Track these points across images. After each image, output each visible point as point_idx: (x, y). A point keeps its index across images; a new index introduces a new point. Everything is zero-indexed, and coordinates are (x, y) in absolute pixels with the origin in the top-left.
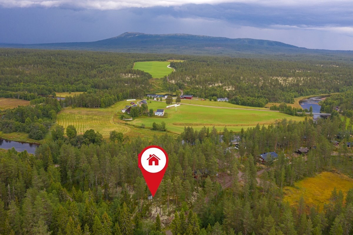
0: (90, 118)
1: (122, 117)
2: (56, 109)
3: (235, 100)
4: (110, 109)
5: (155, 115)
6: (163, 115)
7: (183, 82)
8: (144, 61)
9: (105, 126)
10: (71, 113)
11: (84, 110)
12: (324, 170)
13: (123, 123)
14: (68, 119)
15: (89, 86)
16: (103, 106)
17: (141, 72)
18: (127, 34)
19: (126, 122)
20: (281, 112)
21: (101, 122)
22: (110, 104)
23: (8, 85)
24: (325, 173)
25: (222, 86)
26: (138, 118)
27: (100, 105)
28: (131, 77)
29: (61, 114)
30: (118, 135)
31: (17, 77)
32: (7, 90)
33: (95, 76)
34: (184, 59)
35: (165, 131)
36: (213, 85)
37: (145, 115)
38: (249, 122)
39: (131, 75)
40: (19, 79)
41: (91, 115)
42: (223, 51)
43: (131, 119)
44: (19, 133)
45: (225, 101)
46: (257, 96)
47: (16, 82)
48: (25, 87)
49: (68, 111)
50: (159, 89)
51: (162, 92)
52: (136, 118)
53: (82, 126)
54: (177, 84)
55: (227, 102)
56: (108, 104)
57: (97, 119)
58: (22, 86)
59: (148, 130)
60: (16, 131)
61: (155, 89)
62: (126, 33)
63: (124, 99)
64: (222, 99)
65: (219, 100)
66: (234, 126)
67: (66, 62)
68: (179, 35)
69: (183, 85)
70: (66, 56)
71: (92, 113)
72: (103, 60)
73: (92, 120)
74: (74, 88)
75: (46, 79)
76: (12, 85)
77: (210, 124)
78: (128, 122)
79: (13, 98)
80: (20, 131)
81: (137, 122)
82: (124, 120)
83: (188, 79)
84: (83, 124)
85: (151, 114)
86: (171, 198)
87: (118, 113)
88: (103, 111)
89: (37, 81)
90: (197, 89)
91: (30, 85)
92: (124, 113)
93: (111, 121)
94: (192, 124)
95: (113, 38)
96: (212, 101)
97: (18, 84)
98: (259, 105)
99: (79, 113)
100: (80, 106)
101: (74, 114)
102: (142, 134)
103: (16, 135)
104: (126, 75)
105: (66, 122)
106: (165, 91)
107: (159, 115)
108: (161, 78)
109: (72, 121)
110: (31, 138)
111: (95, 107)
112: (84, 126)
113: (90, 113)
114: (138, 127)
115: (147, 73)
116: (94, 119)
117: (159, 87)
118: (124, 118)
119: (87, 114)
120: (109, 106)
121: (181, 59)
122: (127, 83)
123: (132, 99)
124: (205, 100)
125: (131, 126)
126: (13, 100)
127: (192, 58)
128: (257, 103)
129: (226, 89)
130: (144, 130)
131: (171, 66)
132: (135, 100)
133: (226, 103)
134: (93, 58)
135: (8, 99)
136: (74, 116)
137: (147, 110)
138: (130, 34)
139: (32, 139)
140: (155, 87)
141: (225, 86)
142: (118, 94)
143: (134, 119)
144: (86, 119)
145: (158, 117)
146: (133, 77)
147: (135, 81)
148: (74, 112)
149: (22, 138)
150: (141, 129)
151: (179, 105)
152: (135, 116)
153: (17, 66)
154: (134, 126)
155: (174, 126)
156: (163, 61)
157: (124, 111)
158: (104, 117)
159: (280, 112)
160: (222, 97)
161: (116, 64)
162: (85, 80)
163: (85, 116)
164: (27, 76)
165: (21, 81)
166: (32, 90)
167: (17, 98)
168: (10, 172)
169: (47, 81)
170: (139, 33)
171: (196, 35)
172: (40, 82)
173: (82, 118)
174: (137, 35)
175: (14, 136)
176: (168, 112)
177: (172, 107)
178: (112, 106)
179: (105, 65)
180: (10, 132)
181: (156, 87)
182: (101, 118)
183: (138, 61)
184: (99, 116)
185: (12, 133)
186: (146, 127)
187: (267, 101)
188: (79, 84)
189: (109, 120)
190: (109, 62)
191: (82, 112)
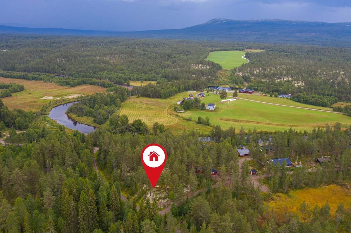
0: (148, 107)
1: (175, 109)
2: (122, 98)
3: (298, 97)
4: (168, 100)
5: (207, 108)
6: (213, 109)
7: (251, 74)
8: (221, 50)
9: (158, 116)
10: (134, 102)
11: (146, 100)
12: (333, 182)
13: (175, 115)
14: (130, 107)
15: (160, 76)
16: (162, 97)
17: (211, 63)
18: (215, 21)
19: (177, 114)
20: (345, 115)
21: (156, 112)
22: (169, 95)
23: (95, 73)
24: (332, 186)
25: (291, 81)
26: (190, 111)
27: (161, 96)
28: (201, 68)
29: (126, 102)
30: (160, 126)
31: (103, 65)
32: (94, 77)
33: (168, 66)
34: (263, 49)
35: (208, 125)
36: (282, 79)
37: (197, 108)
38: (301, 123)
39: (201, 66)
40: (105, 67)
41: (150, 105)
42: (316, 38)
43: (182, 111)
44: (88, 117)
45: (287, 98)
46: (326, 93)
47: (101, 71)
48: (108, 75)
49: (133, 100)
50: (225, 81)
51: (227, 84)
52: (188, 111)
53: (139, 115)
54: (243, 77)
55: (288, 98)
56: (168, 95)
57: (154, 109)
58: (105, 74)
59: (193, 122)
60: (86, 115)
61: (221, 81)
62: (213, 19)
63: (185, 90)
64: (283, 95)
65: (281, 96)
66: (282, 125)
67: (147, 52)
68: (268, 20)
69: (249, 78)
70: (149, 45)
71: (151, 103)
72: (180, 50)
73: (149, 110)
74: (147, 77)
75: (125, 68)
76: (98, 73)
77: (257, 122)
78: (179, 114)
79: (95, 85)
80: (89, 116)
81: (187, 114)
82: (176, 112)
83: (257, 72)
84: (141, 113)
85: (203, 108)
86: (168, 187)
87: (173, 105)
88: (162, 101)
89: (118, 70)
90: (262, 83)
91: (111, 74)
92: (179, 105)
93: (165, 112)
94: (239, 120)
95: (200, 25)
96: (273, 97)
97: (102, 72)
98: (323, 105)
99: (141, 102)
100: (143, 96)
101: (137, 103)
102: (186, 127)
103: (86, 119)
104: (196, 66)
105: (127, 110)
106: (230, 83)
107: (210, 109)
108: (231, 70)
109: (133, 109)
110: (94, 122)
111: (156, 97)
112: (140, 114)
113: (150, 103)
114: (186, 120)
115: (218, 64)
116: (152, 109)
117: (225, 80)
118: (176, 110)
119: (147, 104)
120: (169, 97)
121: (260, 49)
122: (195, 74)
123: (192, 91)
124: (266, 95)
125: (179, 118)
126: (95, 87)
127: (272, 48)
128: (321, 102)
129: (295, 84)
130: (190, 122)
131: (246, 57)
132: (196, 92)
133: (287, 100)
134: (172, 47)
135: (92, 86)
136: (136, 105)
137: (199, 104)
138: (218, 21)
139: (96, 123)
140: (221, 79)
141: (295, 80)
142: (180, 86)
143: (185, 111)
144: (144, 109)
145: (209, 111)
146: (202, 68)
147: (202, 73)
148: (137, 101)
149: (89, 121)
150: (188, 121)
151: (235, 99)
152: (187, 109)
153: (106, 55)
154: (183, 118)
155: (220, 121)
156: (241, 51)
157: (179, 103)
158: (161, 107)
159: (343, 114)
160: (286, 93)
161: (191, 54)
162: (157, 70)
163: (144, 105)
164: (111, 65)
165: (105, 70)
166: (112, 78)
167: (98, 85)
168: (55, 151)
169: (126, 70)
170: (227, 19)
171: (288, 20)
172: (120, 71)
173: (141, 107)
174: (224, 22)
175: (84, 119)
176: (220, 106)
177: (227, 101)
178: (172, 97)
179: (181, 55)
180: (82, 116)
181: (223, 79)
182: (157, 108)
183: (215, 51)
184: (156, 107)
185: (83, 117)
186: (193, 119)
187: (336, 100)
188: (151, 74)
189: (163, 111)
190: (185, 52)
191: (143, 102)
